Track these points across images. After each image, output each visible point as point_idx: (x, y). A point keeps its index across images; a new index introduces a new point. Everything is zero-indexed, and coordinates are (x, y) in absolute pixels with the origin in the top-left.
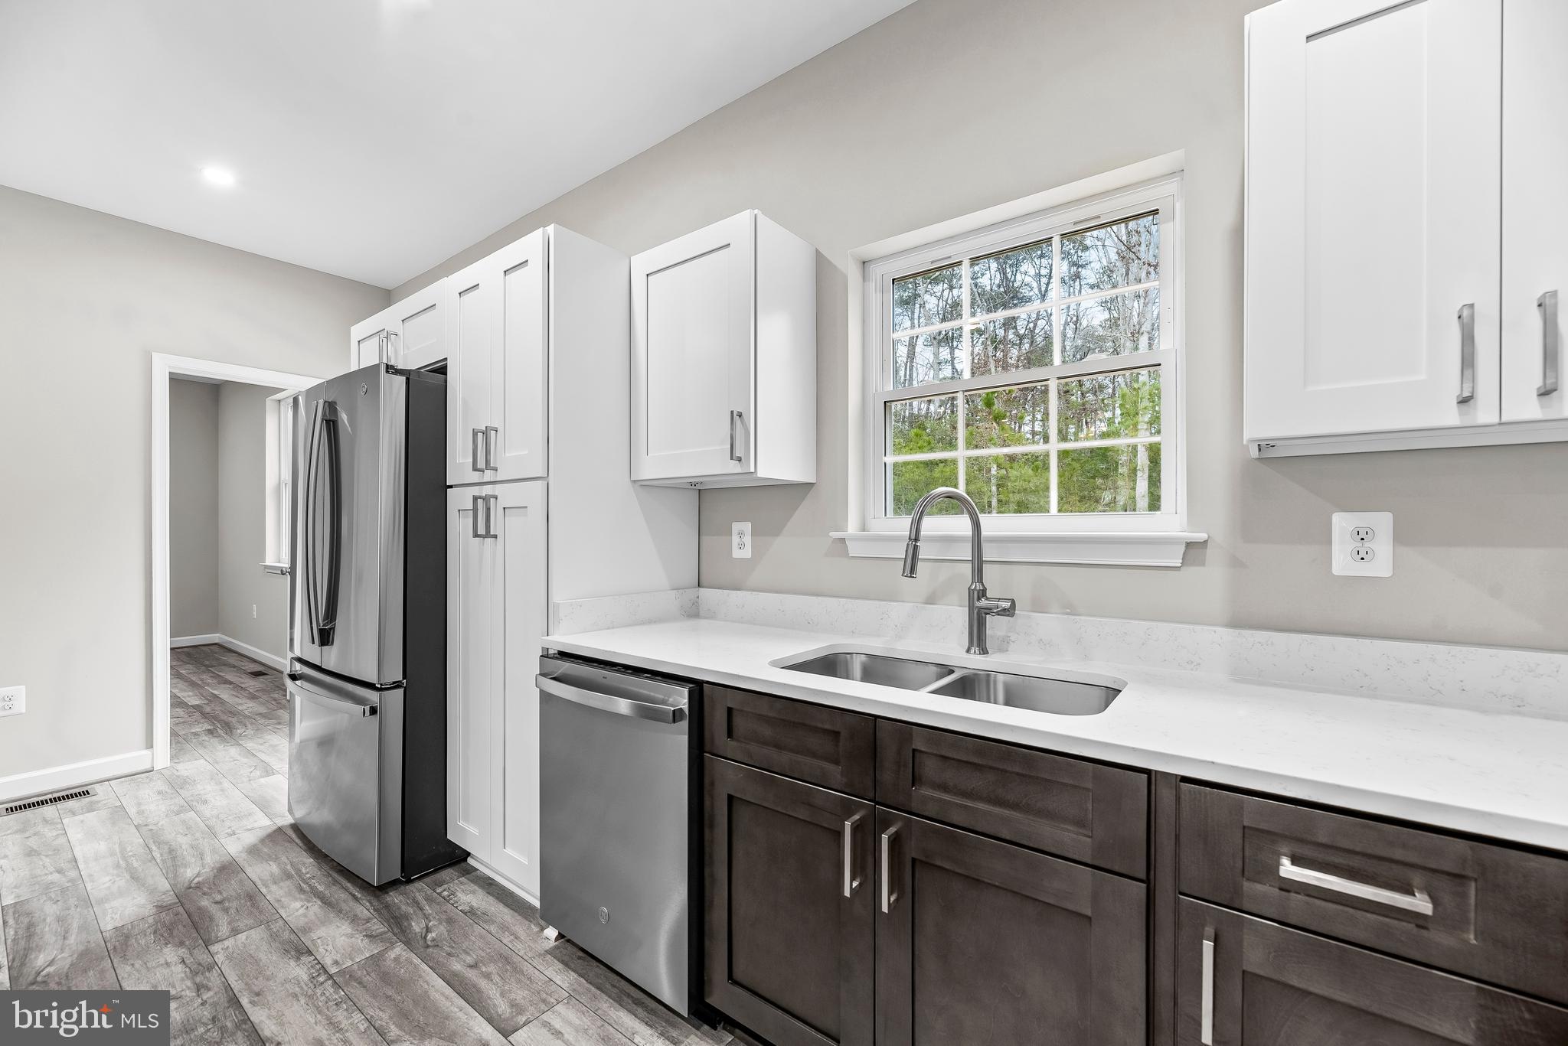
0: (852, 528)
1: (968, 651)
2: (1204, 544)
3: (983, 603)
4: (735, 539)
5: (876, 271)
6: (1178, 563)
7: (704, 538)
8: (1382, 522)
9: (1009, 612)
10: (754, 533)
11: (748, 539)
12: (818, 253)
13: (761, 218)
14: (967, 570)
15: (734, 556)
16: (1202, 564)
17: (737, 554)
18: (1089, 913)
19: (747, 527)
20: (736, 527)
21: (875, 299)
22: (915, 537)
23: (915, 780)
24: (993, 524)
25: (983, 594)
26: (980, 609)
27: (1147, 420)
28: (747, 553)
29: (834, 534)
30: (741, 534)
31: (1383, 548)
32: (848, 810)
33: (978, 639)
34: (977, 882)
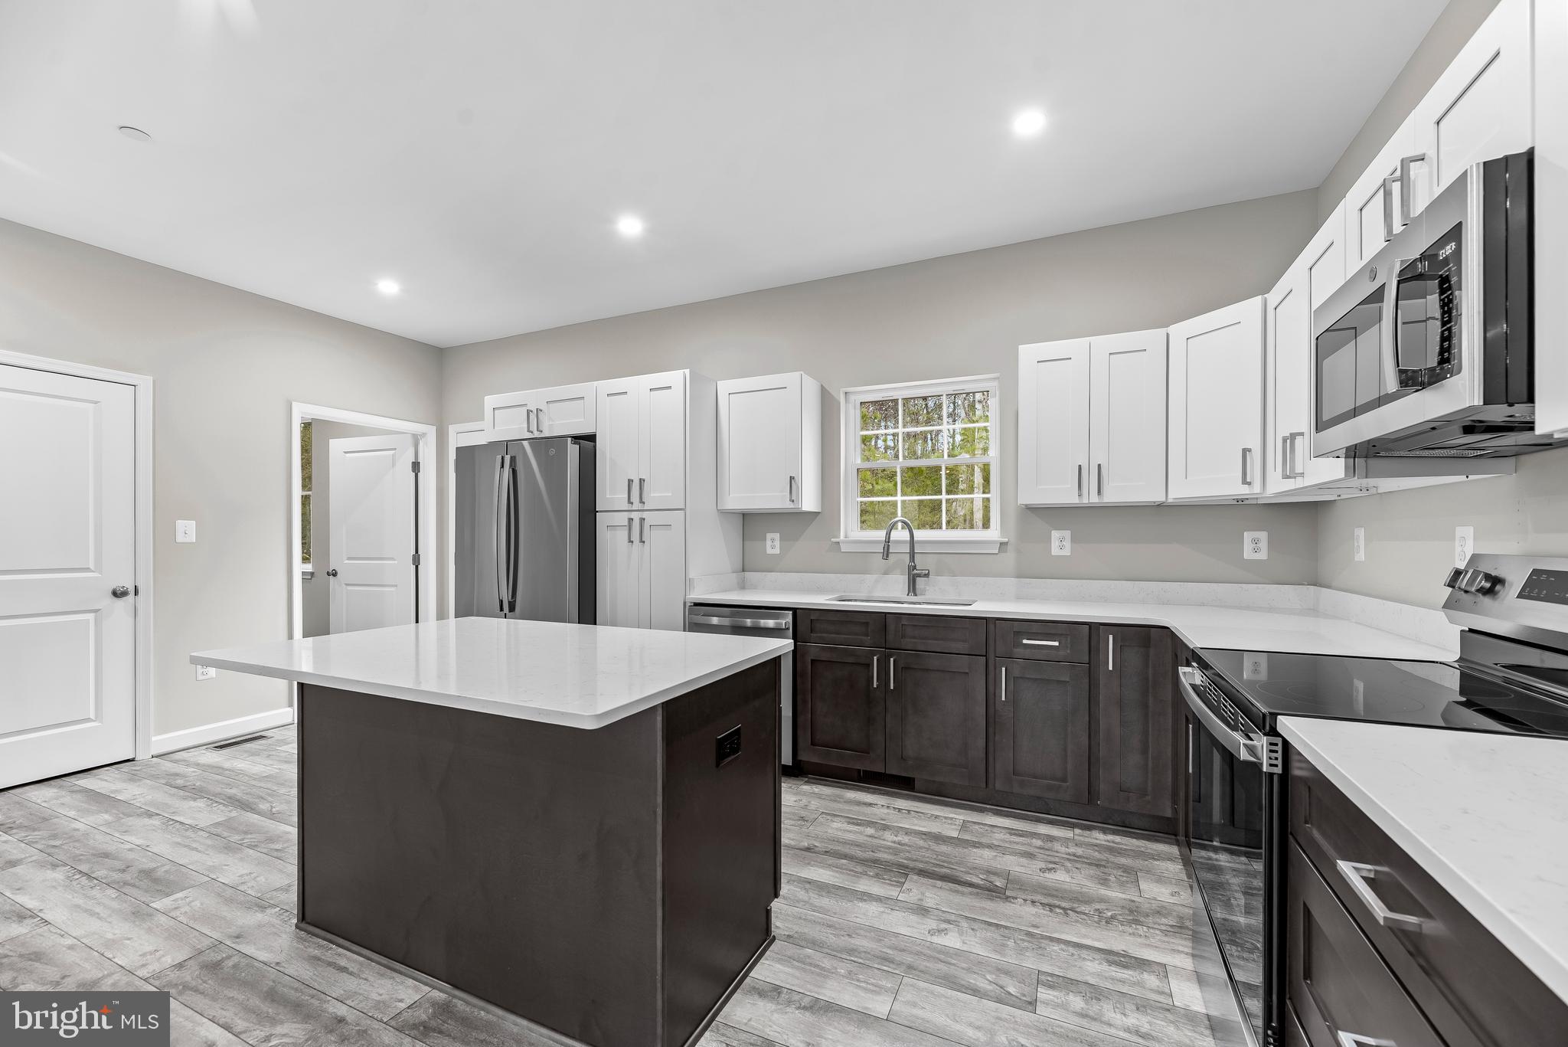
0: (842, 537)
1: (908, 595)
2: (1006, 544)
3: (915, 572)
4: (769, 543)
5: (852, 398)
6: (997, 552)
7: (746, 543)
8: (1067, 534)
9: (927, 575)
10: (781, 539)
11: (777, 543)
12: (822, 386)
13: (805, 376)
14: (907, 558)
15: (768, 552)
16: (1006, 552)
17: (769, 551)
18: (967, 671)
19: (777, 536)
20: (769, 536)
21: (852, 411)
22: (888, 541)
23: (903, 636)
24: (921, 535)
25: (915, 568)
26: (914, 575)
27: (981, 446)
28: (777, 551)
29: (833, 540)
30: (773, 540)
31: (1067, 544)
32: (873, 654)
33: (912, 588)
34: (928, 670)
